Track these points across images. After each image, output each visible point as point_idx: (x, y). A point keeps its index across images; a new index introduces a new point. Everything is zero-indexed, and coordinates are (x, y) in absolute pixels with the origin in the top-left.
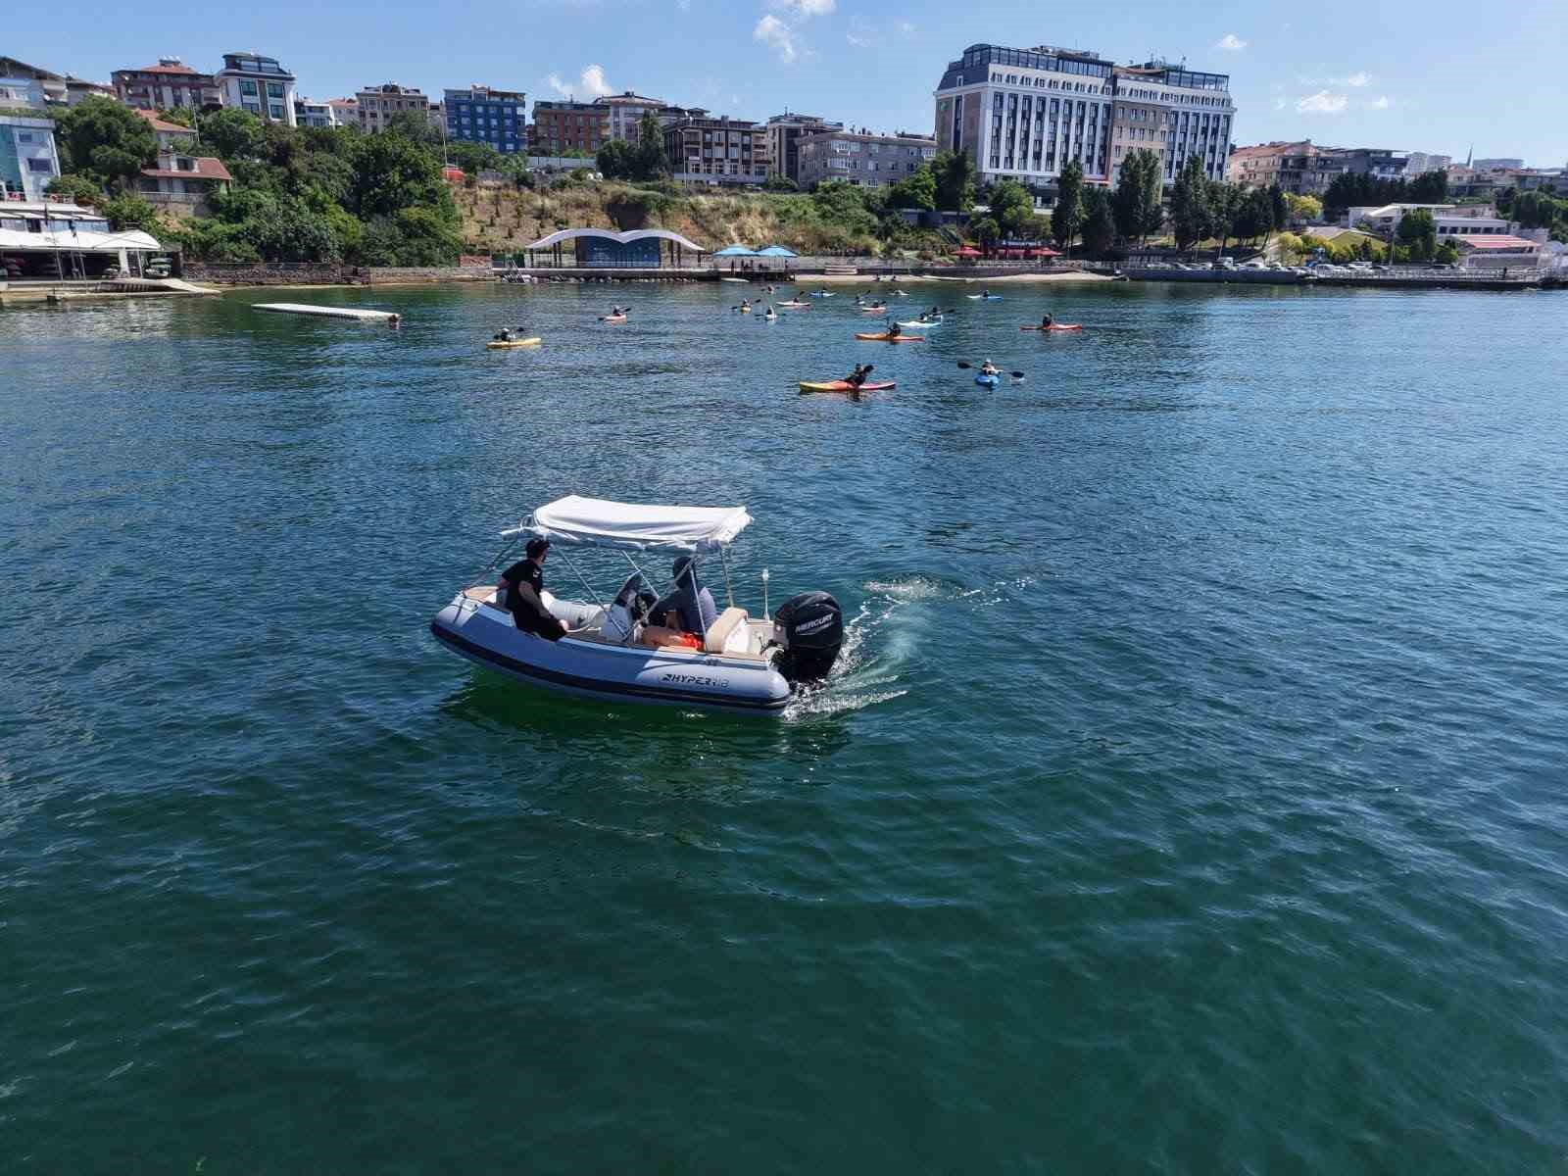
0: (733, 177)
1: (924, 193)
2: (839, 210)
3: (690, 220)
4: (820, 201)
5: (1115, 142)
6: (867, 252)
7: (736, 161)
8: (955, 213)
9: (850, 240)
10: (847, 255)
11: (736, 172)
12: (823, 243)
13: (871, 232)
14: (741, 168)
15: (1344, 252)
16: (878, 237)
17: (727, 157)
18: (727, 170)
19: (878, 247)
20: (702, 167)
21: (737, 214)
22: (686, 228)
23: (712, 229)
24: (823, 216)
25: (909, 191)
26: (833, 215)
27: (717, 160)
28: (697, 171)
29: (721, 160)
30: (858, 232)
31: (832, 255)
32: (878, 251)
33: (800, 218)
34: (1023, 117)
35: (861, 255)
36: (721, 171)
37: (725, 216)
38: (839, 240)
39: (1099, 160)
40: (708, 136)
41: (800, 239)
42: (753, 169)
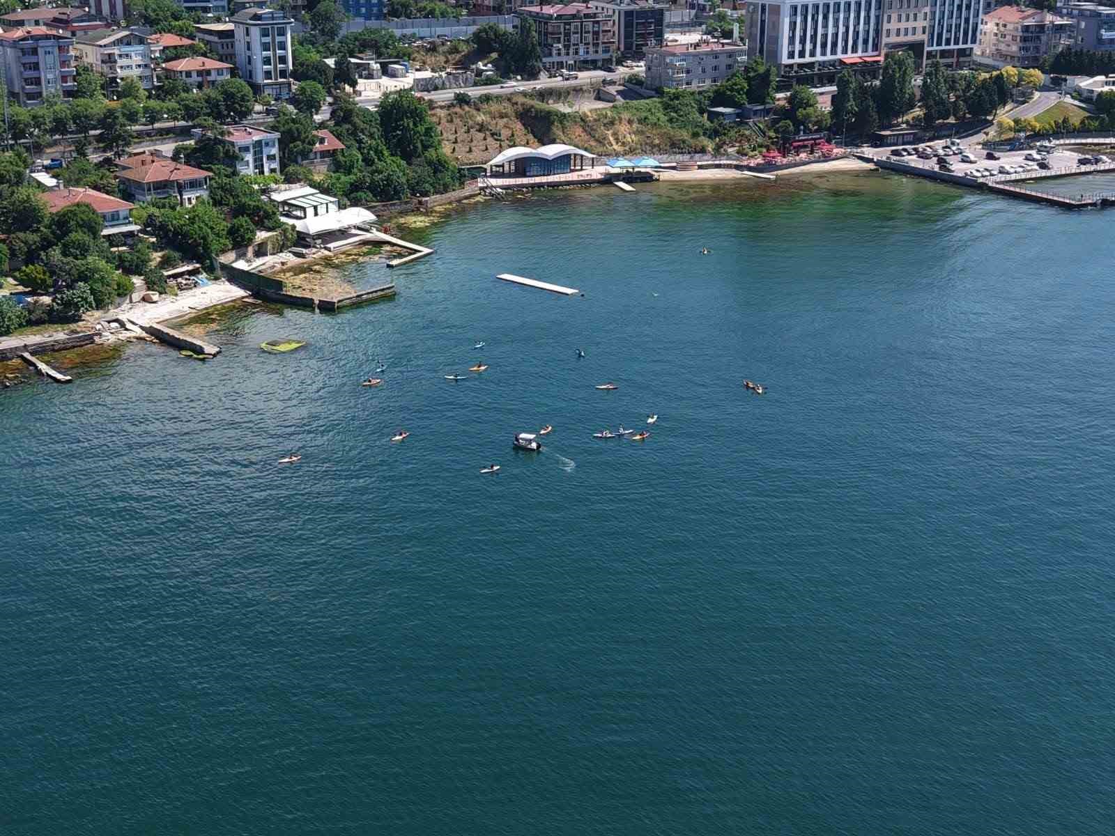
0: (585, 56)
1: (739, 94)
2: (681, 116)
3: (581, 129)
4: (666, 107)
5: (886, 26)
6: (703, 151)
7: (588, 44)
8: (762, 107)
9: (691, 141)
10: (689, 153)
11: (588, 53)
12: (673, 145)
13: (704, 134)
14: (591, 49)
15: (1047, 127)
16: (710, 137)
17: (581, 42)
18: (581, 51)
19: (710, 146)
20: (563, 51)
21: (612, 123)
22: (580, 136)
23: (597, 136)
24: (671, 121)
25: (729, 93)
26: (677, 119)
27: (574, 45)
28: (559, 54)
29: (577, 44)
30: (695, 135)
31: (679, 153)
32: (710, 149)
33: (655, 124)
34: (813, 19)
35: (699, 153)
36: (577, 53)
37: (605, 125)
38: (684, 142)
39: (874, 40)
40: (567, 27)
41: (657, 142)
42: (600, 49)
